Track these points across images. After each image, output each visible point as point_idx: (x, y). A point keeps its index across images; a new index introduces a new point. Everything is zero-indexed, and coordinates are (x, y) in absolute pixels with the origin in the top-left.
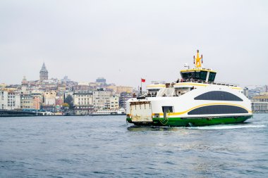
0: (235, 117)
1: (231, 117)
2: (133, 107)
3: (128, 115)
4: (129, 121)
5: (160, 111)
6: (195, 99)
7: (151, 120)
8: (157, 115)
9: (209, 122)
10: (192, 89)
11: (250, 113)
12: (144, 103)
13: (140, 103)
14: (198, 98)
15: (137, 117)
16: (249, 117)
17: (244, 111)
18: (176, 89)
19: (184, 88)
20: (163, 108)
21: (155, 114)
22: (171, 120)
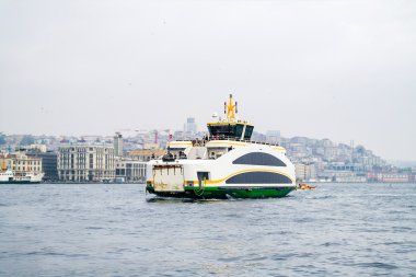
0: (277, 189)
1: (273, 188)
2: (158, 171)
3: (149, 183)
4: (151, 190)
5: (195, 178)
6: (235, 162)
7: (182, 190)
8: (191, 183)
9: (249, 194)
10: (230, 149)
11: (294, 184)
12: (174, 167)
13: (168, 167)
14: (236, 162)
15: (162, 185)
16: (292, 189)
17: (287, 180)
18: (209, 149)
19: (219, 148)
20: (199, 173)
21: (188, 182)
22: (207, 190)
